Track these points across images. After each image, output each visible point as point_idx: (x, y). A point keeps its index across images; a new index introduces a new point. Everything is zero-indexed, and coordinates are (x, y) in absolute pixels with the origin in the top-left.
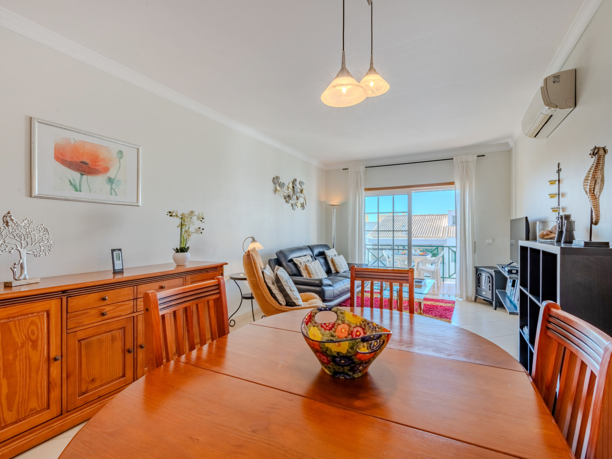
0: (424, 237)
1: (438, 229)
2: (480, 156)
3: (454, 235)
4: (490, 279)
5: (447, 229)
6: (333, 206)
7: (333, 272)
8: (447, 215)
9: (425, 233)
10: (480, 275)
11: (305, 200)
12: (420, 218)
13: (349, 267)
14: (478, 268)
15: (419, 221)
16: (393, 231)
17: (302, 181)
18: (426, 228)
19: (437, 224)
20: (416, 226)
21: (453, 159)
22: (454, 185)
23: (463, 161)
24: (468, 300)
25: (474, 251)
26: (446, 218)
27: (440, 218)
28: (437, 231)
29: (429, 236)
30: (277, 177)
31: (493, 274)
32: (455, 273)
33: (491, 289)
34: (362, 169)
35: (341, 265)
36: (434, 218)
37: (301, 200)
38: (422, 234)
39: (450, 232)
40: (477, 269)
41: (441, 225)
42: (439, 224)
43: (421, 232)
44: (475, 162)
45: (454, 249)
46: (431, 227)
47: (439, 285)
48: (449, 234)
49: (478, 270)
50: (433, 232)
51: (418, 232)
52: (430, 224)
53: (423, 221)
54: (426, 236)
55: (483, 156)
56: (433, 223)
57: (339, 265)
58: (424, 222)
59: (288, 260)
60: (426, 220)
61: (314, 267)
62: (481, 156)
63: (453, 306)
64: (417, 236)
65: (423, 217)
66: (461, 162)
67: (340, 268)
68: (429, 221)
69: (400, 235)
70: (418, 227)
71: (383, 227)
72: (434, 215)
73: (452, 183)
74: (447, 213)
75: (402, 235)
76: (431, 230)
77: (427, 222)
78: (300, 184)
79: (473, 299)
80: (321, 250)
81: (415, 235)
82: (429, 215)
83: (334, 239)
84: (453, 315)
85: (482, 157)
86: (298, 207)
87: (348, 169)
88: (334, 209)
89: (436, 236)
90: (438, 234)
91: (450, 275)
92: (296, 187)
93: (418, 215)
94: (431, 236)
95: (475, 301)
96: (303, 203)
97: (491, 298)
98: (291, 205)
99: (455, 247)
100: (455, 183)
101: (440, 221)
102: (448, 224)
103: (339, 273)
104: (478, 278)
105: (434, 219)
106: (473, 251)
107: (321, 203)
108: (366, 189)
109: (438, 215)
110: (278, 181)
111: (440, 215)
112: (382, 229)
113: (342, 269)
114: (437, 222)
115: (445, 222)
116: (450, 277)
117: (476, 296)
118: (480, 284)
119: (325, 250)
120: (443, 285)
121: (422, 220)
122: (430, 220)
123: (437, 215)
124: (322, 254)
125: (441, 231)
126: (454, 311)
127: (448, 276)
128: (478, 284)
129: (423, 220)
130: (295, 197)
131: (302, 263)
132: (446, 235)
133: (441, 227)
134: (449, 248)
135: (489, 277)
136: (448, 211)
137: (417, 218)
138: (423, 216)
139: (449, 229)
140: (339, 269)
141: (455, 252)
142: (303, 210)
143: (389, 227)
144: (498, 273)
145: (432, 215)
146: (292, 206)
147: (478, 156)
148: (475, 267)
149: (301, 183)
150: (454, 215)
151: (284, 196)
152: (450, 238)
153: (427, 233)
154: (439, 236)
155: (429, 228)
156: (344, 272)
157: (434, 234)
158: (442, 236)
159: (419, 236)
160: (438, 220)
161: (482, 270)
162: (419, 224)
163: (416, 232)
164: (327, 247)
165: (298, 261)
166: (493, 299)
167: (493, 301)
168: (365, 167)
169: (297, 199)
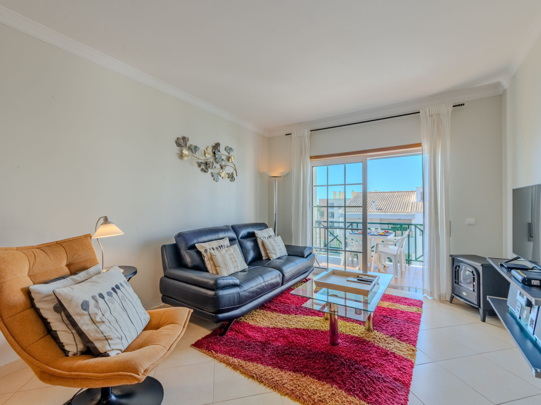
0: (393, 212)
1: (407, 204)
2: (457, 106)
3: (422, 211)
4: (474, 275)
5: (416, 205)
6: (274, 178)
7: (264, 258)
8: (415, 191)
9: (394, 209)
10: (458, 268)
11: (236, 170)
12: (390, 194)
13: (288, 251)
14: (455, 258)
15: (389, 197)
16: (345, 207)
17: (230, 147)
18: (396, 204)
19: (406, 200)
20: (386, 202)
21: (419, 112)
22: (421, 148)
23: (433, 114)
24: (441, 300)
25: (449, 233)
26: (414, 194)
27: (409, 195)
28: (406, 206)
29: (398, 211)
30: (184, 138)
31: (480, 269)
32: (423, 255)
33: (476, 290)
34: (307, 133)
35: (274, 249)
36: (403, 194)
37: (229, 170)
38: (391, 210)
39: (418, 208)
40: (453, 259)
41: (410, 201)
42: (408, 200)
43: (390, 207)
44: (450, 114)
45: (422, 228)
46: (400, 203)
47: (403, 270)
48: (418, 209)
49: (455, 261)
50: (402, 207)
51: (388, 207)
52: (399, 200)
53: (392, 198)
54: (395, 211)
55: (461, 105)
56: (401, 199)
57: (270, 250)
58: (394, 198)
59: (188, 247)
60: (395, 196)
61: (223, 256)
62: (459, 105)
63: (419, 312)
64: (386, 211)
65: (392, 194)
66: (431, 116)
67: (273, 253)
68: (398, 198)
69: (370, 211)
70: (388, 203)
71: (355, 203)
72: (403, 192)
73: (419, 145)
74: (415, 189)
75: (373, 211)
76: (399, 205)
77: (396, 198)
78: (226, 150)
79: (448, 298)
80: (250, 230)
81: (384, 210)
82: (398, 192)
83: (276, 217)
84: (420, 332)
85: (461, 107)
86: (223, 178)
87: (291, 134)
88: (275, 181)
89: (405, 211)
90: (407, 209)
91: (417, 258)
92: (219, 153)
93: (388, 192)
94: (400, 211)
95: (451, 302)
96: (232, 173)
97: (476, 303)
98: (210, 175)
99: (422, 225)
100: (423, 144)
101: (408, 197)
102: (416, 200)
103: (270, 260)
104: (456, 271)
105: (403, 196)
106: (447, 233)
107: (260, 175)
108: (311, 157)
109: (407, 192)
110: (186, 142)
111: (409, 192)
112: (354, 204)
113: (275, 254)
114: (406, 198)
115: (414, 198)
116: (416, 260)
117: (452, 295)
118: (458, 280)
119: (255, 231)
120: (409, 269)
121: (391, 196)
122: (399, 196)
123: (405, 192)
124: (251, 236)
125: (409, 206)
126: (421, 323)
127: (414, 259)
128: (456, 279)
129: (393, 196)
130: (218, 166)
131: (208, 250)
132: (415, 210)
133: (409, 203)
134: (416, 227)
135: (472, 272)
136: (416, 187)
137: (387, 195)
138: (392, 192)
139: (417, 204)
140: (270, 255)
141: (422, 231)
142: (231, 182)
143: (360, 202)
144: (488, 268)
145: (401, 192)
146: (213, 176)
147: (454, 106)
148: (451, 256)
149: (229, 149)
150: (422, 191)
151: (198, 163)
152: (419, 213)
153: (396, 208)
154: (407, 211)
155: (398, 204)
156: (279, 258)
157: (403, 209)
158: (410, 211)
159: (388, 211)
160: (407, 196)
161: (462, 262)
162: (389, 200)
163: (385, 207)
164: (263, 226)
165: (203, 247)
166: (479, 305)
167: (480, 308)
168: (311, 131)
169: (222, 168)
